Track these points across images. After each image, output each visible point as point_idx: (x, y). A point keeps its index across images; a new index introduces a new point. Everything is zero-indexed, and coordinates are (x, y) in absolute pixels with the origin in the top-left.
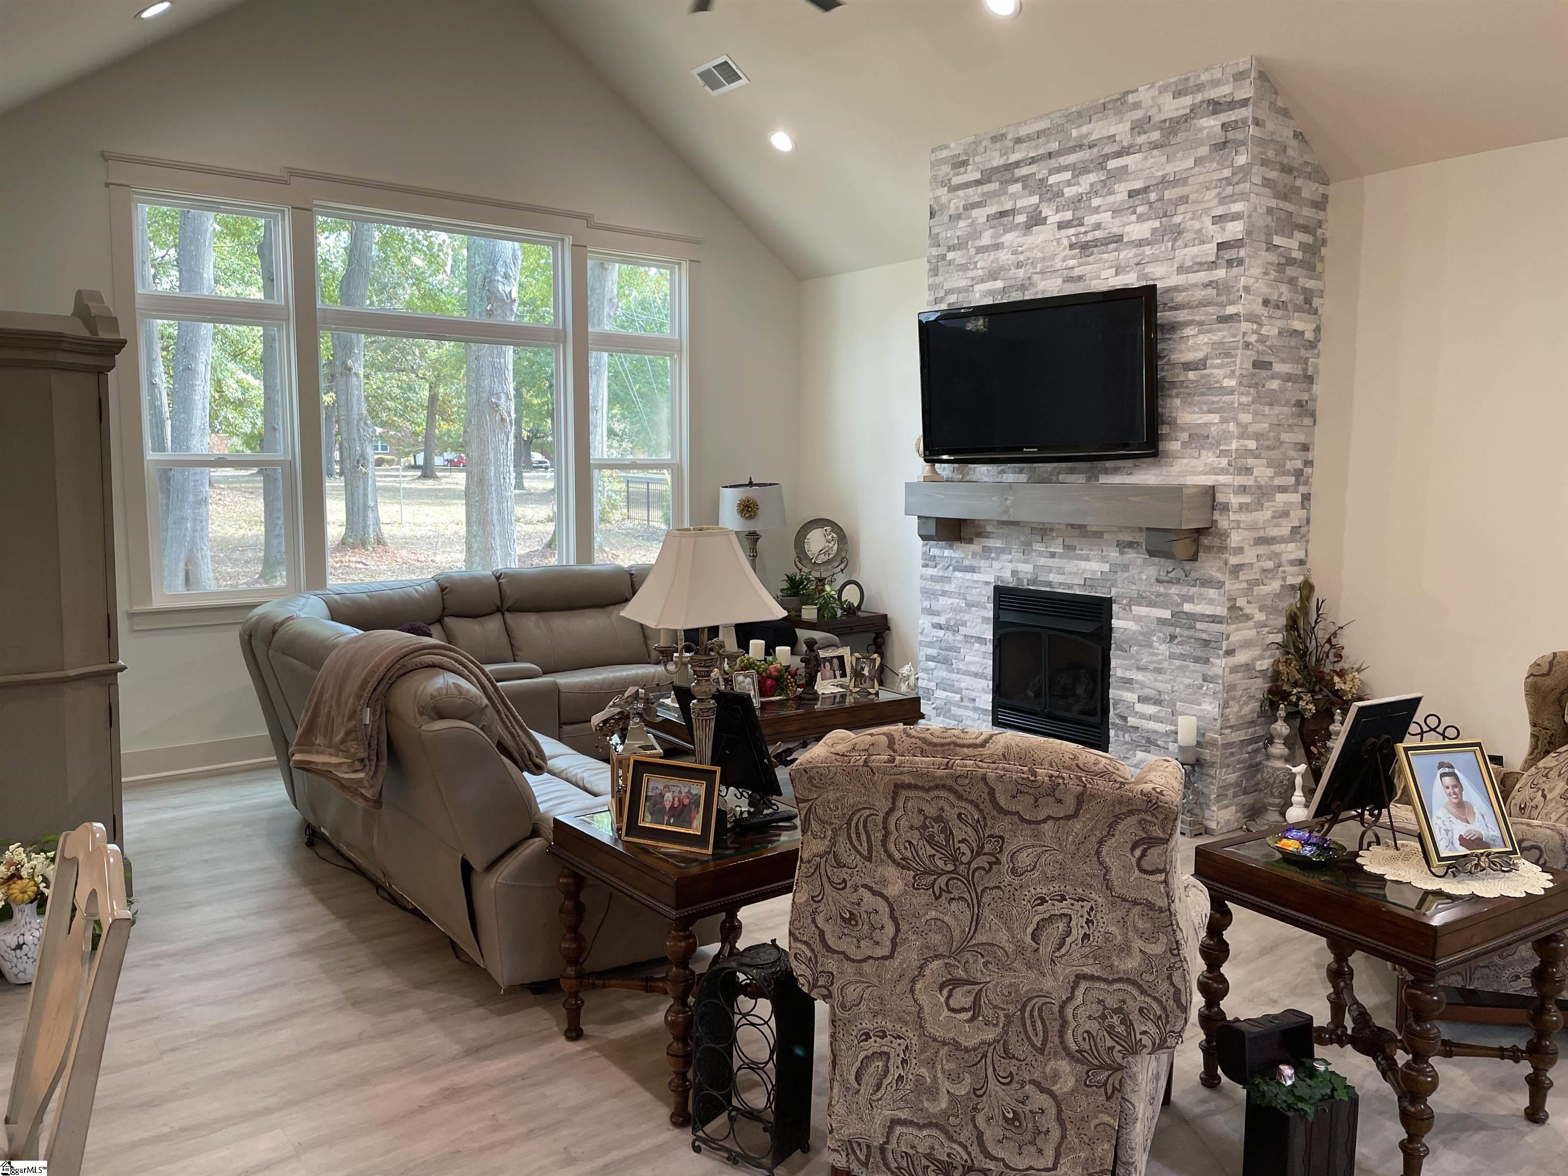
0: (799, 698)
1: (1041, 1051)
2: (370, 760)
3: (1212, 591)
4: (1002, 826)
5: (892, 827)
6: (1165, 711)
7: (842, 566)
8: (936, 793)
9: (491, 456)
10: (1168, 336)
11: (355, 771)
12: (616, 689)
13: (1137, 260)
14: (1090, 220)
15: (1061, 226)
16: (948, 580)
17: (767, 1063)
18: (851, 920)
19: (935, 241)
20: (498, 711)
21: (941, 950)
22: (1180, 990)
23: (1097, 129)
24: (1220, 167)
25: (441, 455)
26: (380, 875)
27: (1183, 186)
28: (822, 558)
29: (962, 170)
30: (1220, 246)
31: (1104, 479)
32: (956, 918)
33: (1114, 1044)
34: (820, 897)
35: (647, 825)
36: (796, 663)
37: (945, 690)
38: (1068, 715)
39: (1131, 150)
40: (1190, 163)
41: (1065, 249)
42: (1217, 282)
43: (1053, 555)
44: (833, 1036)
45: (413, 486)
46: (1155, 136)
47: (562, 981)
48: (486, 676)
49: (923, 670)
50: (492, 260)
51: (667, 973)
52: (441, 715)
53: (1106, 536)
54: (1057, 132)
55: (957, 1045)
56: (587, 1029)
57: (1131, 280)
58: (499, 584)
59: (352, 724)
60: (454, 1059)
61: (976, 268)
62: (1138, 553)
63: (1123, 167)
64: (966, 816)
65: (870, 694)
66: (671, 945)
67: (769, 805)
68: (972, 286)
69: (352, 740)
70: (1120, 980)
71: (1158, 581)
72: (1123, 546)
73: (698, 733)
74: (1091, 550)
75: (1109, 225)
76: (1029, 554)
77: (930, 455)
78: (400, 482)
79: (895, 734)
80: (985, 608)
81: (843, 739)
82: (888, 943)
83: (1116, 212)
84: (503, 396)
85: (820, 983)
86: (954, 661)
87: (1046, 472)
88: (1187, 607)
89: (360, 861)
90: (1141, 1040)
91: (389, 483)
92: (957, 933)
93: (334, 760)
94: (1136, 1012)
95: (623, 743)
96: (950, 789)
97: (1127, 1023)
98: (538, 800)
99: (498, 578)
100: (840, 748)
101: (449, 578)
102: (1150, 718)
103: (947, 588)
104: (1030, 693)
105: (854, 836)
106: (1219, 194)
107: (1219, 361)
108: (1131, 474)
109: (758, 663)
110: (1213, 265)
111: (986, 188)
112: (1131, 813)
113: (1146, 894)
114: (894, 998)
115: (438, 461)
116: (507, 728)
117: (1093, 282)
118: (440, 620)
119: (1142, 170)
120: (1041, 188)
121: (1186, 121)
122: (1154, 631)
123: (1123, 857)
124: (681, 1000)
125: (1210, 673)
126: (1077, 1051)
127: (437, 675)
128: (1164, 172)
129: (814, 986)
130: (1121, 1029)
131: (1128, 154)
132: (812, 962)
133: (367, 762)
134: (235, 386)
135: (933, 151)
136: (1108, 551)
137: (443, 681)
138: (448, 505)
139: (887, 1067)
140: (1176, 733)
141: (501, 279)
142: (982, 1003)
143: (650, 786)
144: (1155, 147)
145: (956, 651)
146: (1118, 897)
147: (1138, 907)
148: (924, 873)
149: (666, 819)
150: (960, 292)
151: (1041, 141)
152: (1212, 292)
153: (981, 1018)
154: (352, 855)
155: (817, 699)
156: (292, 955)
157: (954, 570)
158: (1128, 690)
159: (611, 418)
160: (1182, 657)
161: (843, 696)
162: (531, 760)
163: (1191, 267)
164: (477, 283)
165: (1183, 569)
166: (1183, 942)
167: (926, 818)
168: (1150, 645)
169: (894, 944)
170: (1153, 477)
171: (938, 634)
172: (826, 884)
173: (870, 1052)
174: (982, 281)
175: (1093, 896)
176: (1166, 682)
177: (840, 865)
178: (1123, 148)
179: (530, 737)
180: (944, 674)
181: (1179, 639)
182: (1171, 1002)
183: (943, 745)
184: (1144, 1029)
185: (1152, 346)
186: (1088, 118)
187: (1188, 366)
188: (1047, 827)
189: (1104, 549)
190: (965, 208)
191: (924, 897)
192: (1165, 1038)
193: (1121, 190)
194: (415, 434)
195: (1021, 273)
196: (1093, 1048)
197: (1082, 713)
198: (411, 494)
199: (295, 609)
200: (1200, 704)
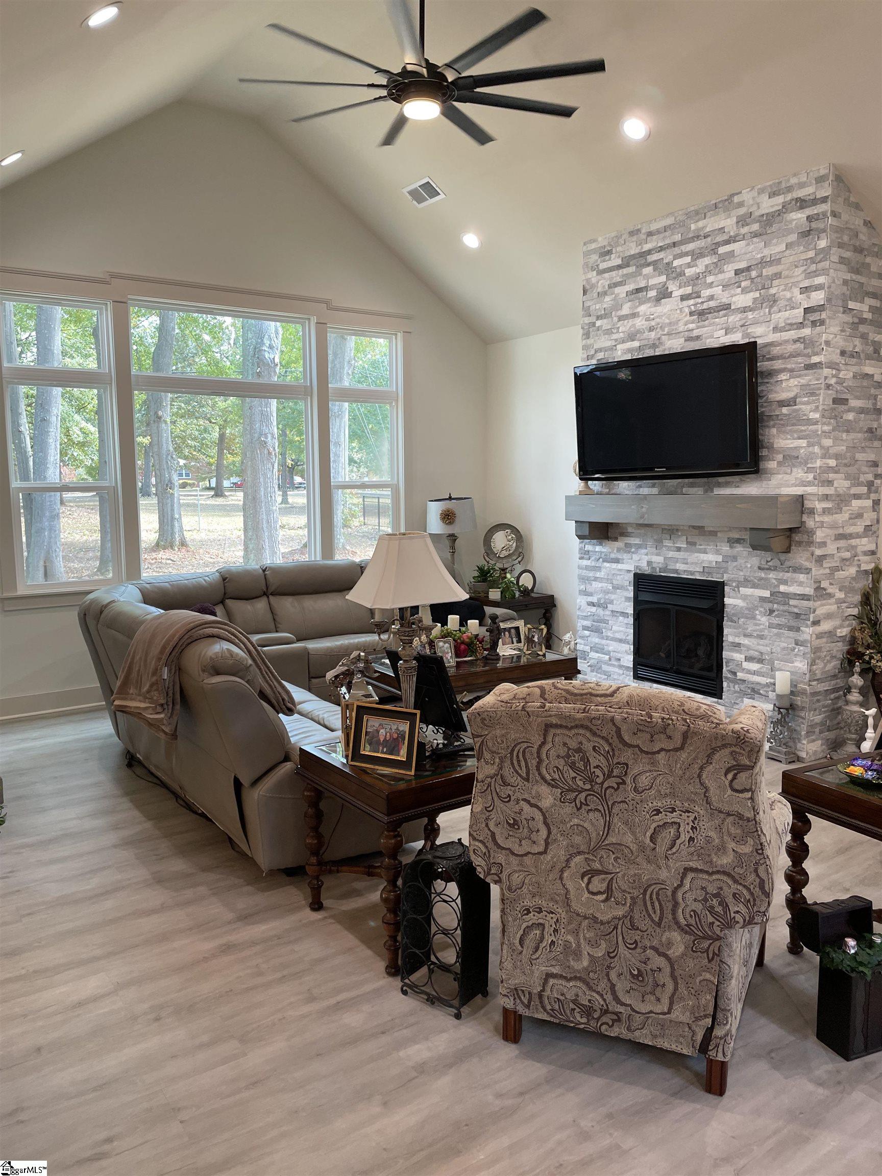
0: (485, 658)
1: (659, 925)
2: (168, 705)
3: (802, 576)
4: (626, 756)
5: (544, 756)
6: (765, 668)
7: (519, 559)
8: (576, 731)
9: (262, 480)
10: (766, 381)
11: (157, 713)
12: (345, 652)
13: (741, 323)
14: (706, 293)
15: (683, 298)
16: (599, 569)
17: (456, 929)
18: (514, 825)
19: (587, 312)
20: (260, 669)
21: (582, 848)
22: (764, 880)
23: (711, 223)
24: (805, 250)
25: (229, 479)
26: (179, 790)
27: (777, 265)
28: (505, 554)
29: (607, 258)
30: (807, 310)
31: (718, 491)
32: (592, 824)
33: (714, 920)
34: (491, 808)
35: (367, 753)
36: (483, 632)
37: (597, 652)
38: (691, 671)
39: (737, 239)
40: (783, 247)
41: (686, 315)
42: (804, 338)
43: (679, 549)
44: (503, 911)
45: (208, 502)
46: (755, 227)
47: (307, 867)
48: (251, 643)
49: (582, 637)
50: (260, 336)
51: (382, 863)
52: (218, 673)
53: (719, 535)
54: (680, 226)
55: (595, 919)
56: (325, 903)
57: (737, 338)
58: (265, 575)
59: (154, 679)
60: (229, 923)
61: (618, 332)
62: (744, 547)
63: (731, 252)
64: (599, 748)
65: (539, 655)
66: (385, 842)
67: (458, 738)
68: (615, 346)
69: (155, 690)
70: (718, 872)
71: (760, 568)
72: (733, 542)
73: (404, 685)
74: (708, 545)
75: (721, 297)
76: (662, 548)
77: (583, 475)
78: (198, 500)
79: (546, 686)
80: (628, 590)
81: (508, 690)
82: (543, 842)
83: (725, 287)
84: (269, 436)
85: (492, 872)
86: (604, 630)
87: (673, 486)
88: (782, 588)
89: (164, 778)
90: (734, 917)
91: (190, 500)
92: (594, 835)
93: (143, 705)
94: (731, 897)
95: (349, 692)
96: (587, 728)
97: (724, 905)
98: (290, 735)
99: (264, 571)
100: (505, 697)
101: (229, 571)
102: (754, 673)
103: (598, 575)
104: (663, 655)
105: (515, 762)
106: (805, 270)
107: (806, 399)
108: (738, 487)
109: (454, 633)
110: (801, 325)
111: (625, 271)
112: (724, 746)
113: (736, 808)
114: (548, 883)
115: (226, 484)
116: (267, 682)
117: (708, 341)
118: (222, 602)
119: (746, 254)
120: (669, 270)
121: (779, 215)
122: (757, 606)
123: (718, 780)
124: (393, 882)
125: (801, 639)
126: (686, 925)
127: (216, 643)
128: (762, 255)
129: (488, 873)
130: (719, 909)
131: (735, 241)
132: (486, 856)
133: (165, 706)
134: (79, 433)
135: (585, 244)
136: (721, 546)
137: (220, 647)
138: (233, 516)
139: (543, 934)
140: (774, 684)
141: (266, 349)
142: (614, 888)
143: (369, 724)
144: (756, 236)
145: (605, 623)
146: (716, 810)
147: (731, 817)
148: (568, 790)
149: (381, 748)
150: (606, 351)
151: (667, 234)
152: (800, 346)
153: (613, 899)
154: (159, 774)
155: (498, 659)
156: (115, 846)
157: (603, 561)
158: (738, 652)
159: (351, 449)
160: (779, 626)
161: (519, 657)
162: (284, 704)
163: (784, 327)
164: (249, 352)
165: (779, 560)
166: (766, 844)
167: (569, 749)
168: (754, 618)
169: (547, 843)
170: (756, 489)
171: (591, 610)
172: (496, 799)
173: (530, 923)
174: (623, 342)
175: (696, 808)
176: (766, 646)
177: (506, 784)
178: (730, 237)
179: (284, 687)
180: (597, 640)
181: (776, 613)
182: (757, 889)
183: (582, 695)
184: (736, 909)
185: (754, 387)
186: (703, 215)
187: (782, 403)
188: (661, 757)
189: (718, 544)
190: (610, 287)
191: (568, 809)
192: (753, 916)
193: (729, 270)
194: (210, 464)
195: (653, 335)
196: (698, 923)
197: (701, 669)
198: (206, 509)
199: (117, 595)
200: (792, 662)
